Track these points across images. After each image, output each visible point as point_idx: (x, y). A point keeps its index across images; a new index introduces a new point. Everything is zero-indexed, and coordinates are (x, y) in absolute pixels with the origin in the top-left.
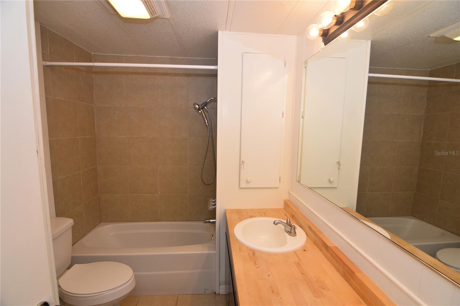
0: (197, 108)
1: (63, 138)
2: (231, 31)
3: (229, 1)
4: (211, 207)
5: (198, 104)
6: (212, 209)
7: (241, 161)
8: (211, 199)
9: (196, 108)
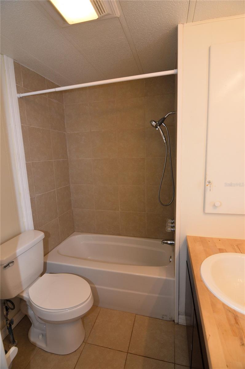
0: (154, 125)
1: (39, 161)
2: (195, 22)
3: (190, 1)
4: (169, 229)
5: (154, 120)
6: (170, 231)
7: (207, 180)
8: (169, 220)
9: (152, 125)
